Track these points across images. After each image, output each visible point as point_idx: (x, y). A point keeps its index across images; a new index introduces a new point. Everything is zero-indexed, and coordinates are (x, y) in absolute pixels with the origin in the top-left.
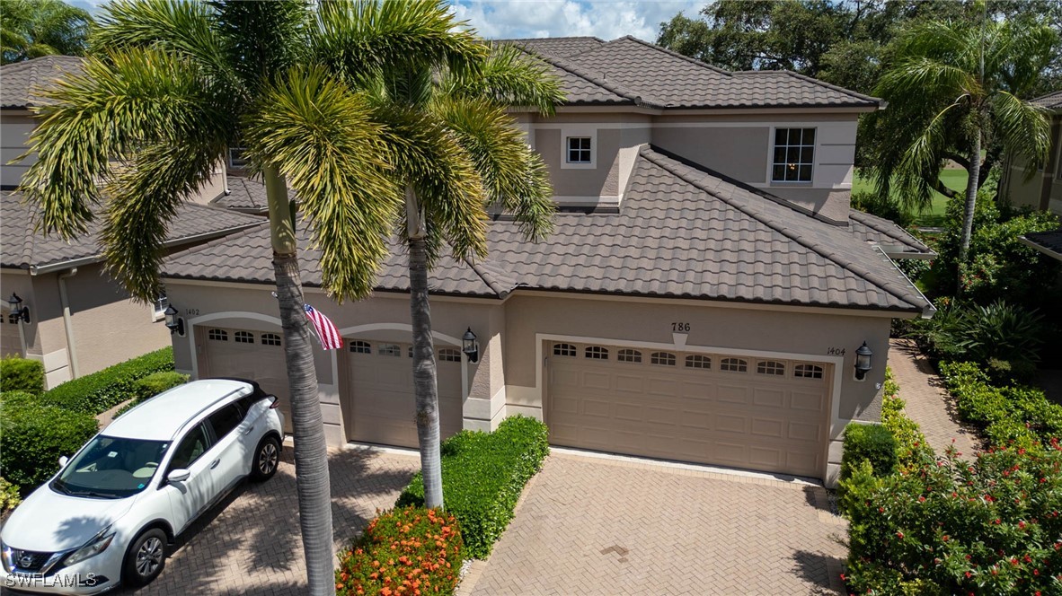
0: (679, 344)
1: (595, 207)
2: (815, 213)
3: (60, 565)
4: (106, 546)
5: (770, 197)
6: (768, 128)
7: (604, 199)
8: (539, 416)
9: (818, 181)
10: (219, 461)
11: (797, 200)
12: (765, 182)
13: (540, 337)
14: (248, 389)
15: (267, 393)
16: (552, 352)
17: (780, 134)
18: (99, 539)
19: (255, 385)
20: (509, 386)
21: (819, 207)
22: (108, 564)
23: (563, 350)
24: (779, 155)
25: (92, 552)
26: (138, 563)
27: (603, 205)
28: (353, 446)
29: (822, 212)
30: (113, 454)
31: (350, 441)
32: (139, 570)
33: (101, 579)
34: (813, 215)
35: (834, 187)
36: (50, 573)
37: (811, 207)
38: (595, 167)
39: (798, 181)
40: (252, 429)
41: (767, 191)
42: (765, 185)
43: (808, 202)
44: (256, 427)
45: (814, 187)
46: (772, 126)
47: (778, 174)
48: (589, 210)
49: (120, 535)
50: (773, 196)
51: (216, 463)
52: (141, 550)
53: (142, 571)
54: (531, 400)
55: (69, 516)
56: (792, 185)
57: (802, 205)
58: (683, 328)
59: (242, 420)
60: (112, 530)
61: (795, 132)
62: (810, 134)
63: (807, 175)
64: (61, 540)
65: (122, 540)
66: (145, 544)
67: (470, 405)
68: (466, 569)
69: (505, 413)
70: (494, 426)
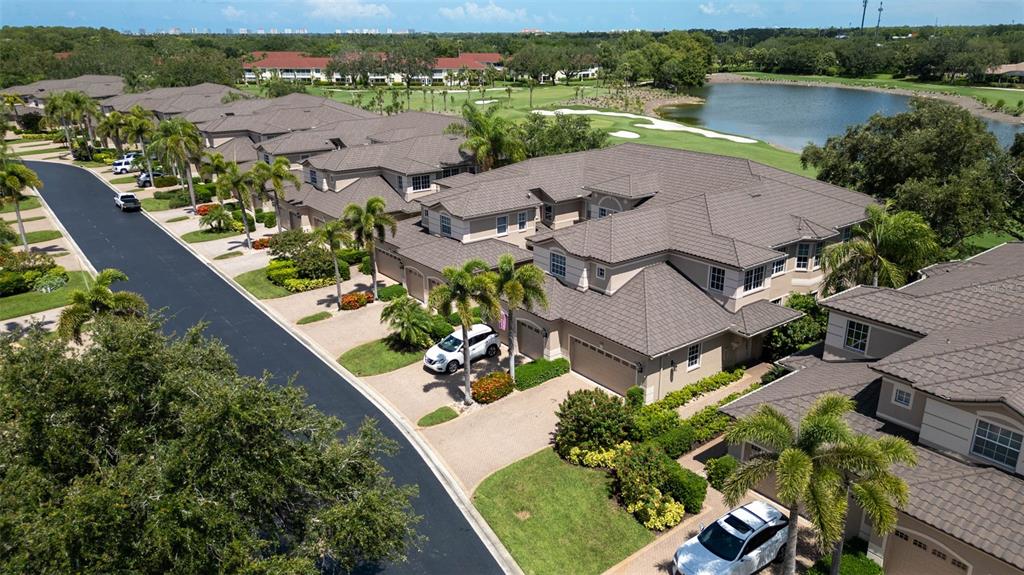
1: (604, 293)
2: (723, 306)
3: (434, 363)
4: (444, 361)
5: (708, 295)
6: (708, 266)
7: (607, 291)
11: (718, 299)
12: (707, 288)
13: (570, 336)
14: (491, 330)
15: (497, 333)
16: (574, 342)
18: (442, 359)
19: (493, 330)
20: (562, 348)
21: (725, 303)
22: (445, 366)
23: (577, 342)
24: (713, 278)
25: (440, 362)
26: (451, 369)
27: (606, 293)
28: (520, 354)
29: (726, 306)
31: (520, 352)
33: (442, 369)
35: (730, 297)
37: (722, 303)
38: (605, 279)
39: (719, 291)
40: (489, 342)
41: (707, 292)
43: (721, 301)
45: (724, 294)
46: (710, 267)
47: (712, 286)
49: (447, 360)
50: (710, 295)
52: (452, 366)
54: (566, 353)
55: (438, 353)
56: (717, 292)
57: (719, 301)
59: (486, 338)
60: (445, 358)
61: (719, 271)
62: (724, 273)
63: (722, 288)
64: (435, 357)
65: (447, 362)
66: (453, 364)
67: (545, 351)
68: (516, 392)
69: (560, 356)
70: (552, 359)
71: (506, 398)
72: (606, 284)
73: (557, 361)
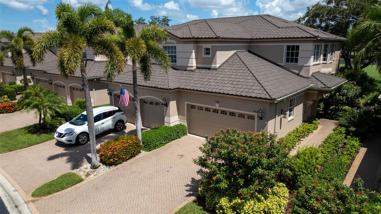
0: (217, 107)
1: (211, 68)
2: (298, 74)
3: (64, 136)
4: (73, 134)
5: (284, 68)
6: (284, 45)
7: (213, 66)
8: (186, 125)
9: (299, 63)
10: (104, 123)
11: (293, 70)
12: (283, 63)
13: (186, 103)
14: (117, 109)
15: (123, 111)
16: (190, 107)
17: (288, 47)
18: (72, 132)
19: (119, 108)
20: (179, 116)
21: (300, 72)
22: (73, 138)
23: (193, 107)
24: (288, 54)
25: (70, 135)
26: (80, 140)
27: (213, 68)
28: (144, 128)
29: (301, 74)
30: (82, 117)
31: (143, 127)
32: (80, 141)
33: (71, 141)
34: (298, 75)
35: (305, 65)
36: (62, 137)
37: (297, 72)
38: (211, 56)
39: (294, 63)
40: (115, 118)
41: (283, 66)
42: (282, 64)
43: (296, 70)
44: (116, 117)
45: (298, 65)
46: (285, 45)
47: (287, 60)
48: (209, 69)
49: (76, 132)
50: (285, 68)
51: (103, 123)
52: (81, 137)
53: (81, 142)
54: (184, 120)
55: (68, 127)
56: (292, 64)
57: (294, 71)
58: (218, 102)
59: (112, 115)
60: (75, 131)
61: (293, 47)
62: (298, 47)
63: (296, 60)
64: (65, 131)
65: (76, 134)
66: (82, 136)
67: (166, 119)
68: (143, 153)
69: (178, 123)
70: (172, 125)
71: (134, 159)
72: (212, 60)
73: (177, 126)
